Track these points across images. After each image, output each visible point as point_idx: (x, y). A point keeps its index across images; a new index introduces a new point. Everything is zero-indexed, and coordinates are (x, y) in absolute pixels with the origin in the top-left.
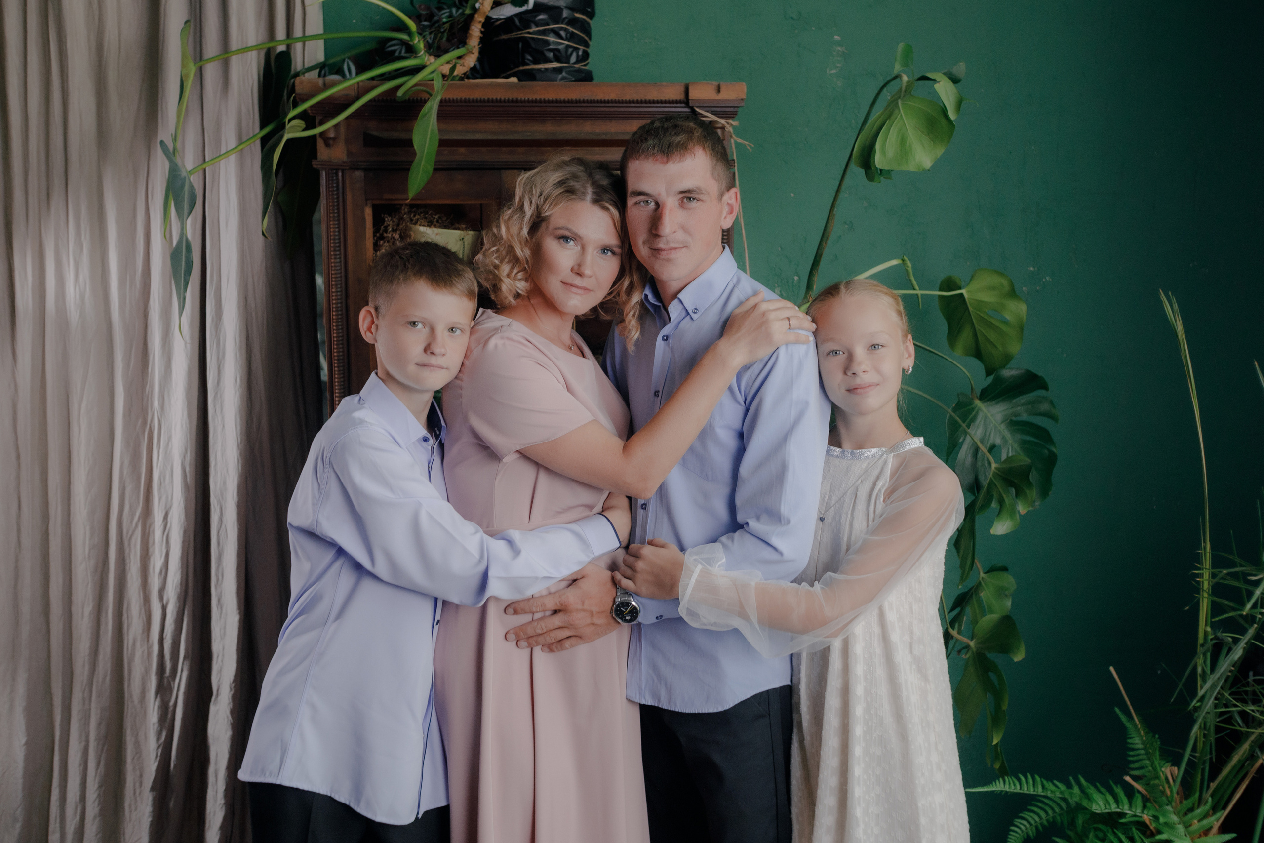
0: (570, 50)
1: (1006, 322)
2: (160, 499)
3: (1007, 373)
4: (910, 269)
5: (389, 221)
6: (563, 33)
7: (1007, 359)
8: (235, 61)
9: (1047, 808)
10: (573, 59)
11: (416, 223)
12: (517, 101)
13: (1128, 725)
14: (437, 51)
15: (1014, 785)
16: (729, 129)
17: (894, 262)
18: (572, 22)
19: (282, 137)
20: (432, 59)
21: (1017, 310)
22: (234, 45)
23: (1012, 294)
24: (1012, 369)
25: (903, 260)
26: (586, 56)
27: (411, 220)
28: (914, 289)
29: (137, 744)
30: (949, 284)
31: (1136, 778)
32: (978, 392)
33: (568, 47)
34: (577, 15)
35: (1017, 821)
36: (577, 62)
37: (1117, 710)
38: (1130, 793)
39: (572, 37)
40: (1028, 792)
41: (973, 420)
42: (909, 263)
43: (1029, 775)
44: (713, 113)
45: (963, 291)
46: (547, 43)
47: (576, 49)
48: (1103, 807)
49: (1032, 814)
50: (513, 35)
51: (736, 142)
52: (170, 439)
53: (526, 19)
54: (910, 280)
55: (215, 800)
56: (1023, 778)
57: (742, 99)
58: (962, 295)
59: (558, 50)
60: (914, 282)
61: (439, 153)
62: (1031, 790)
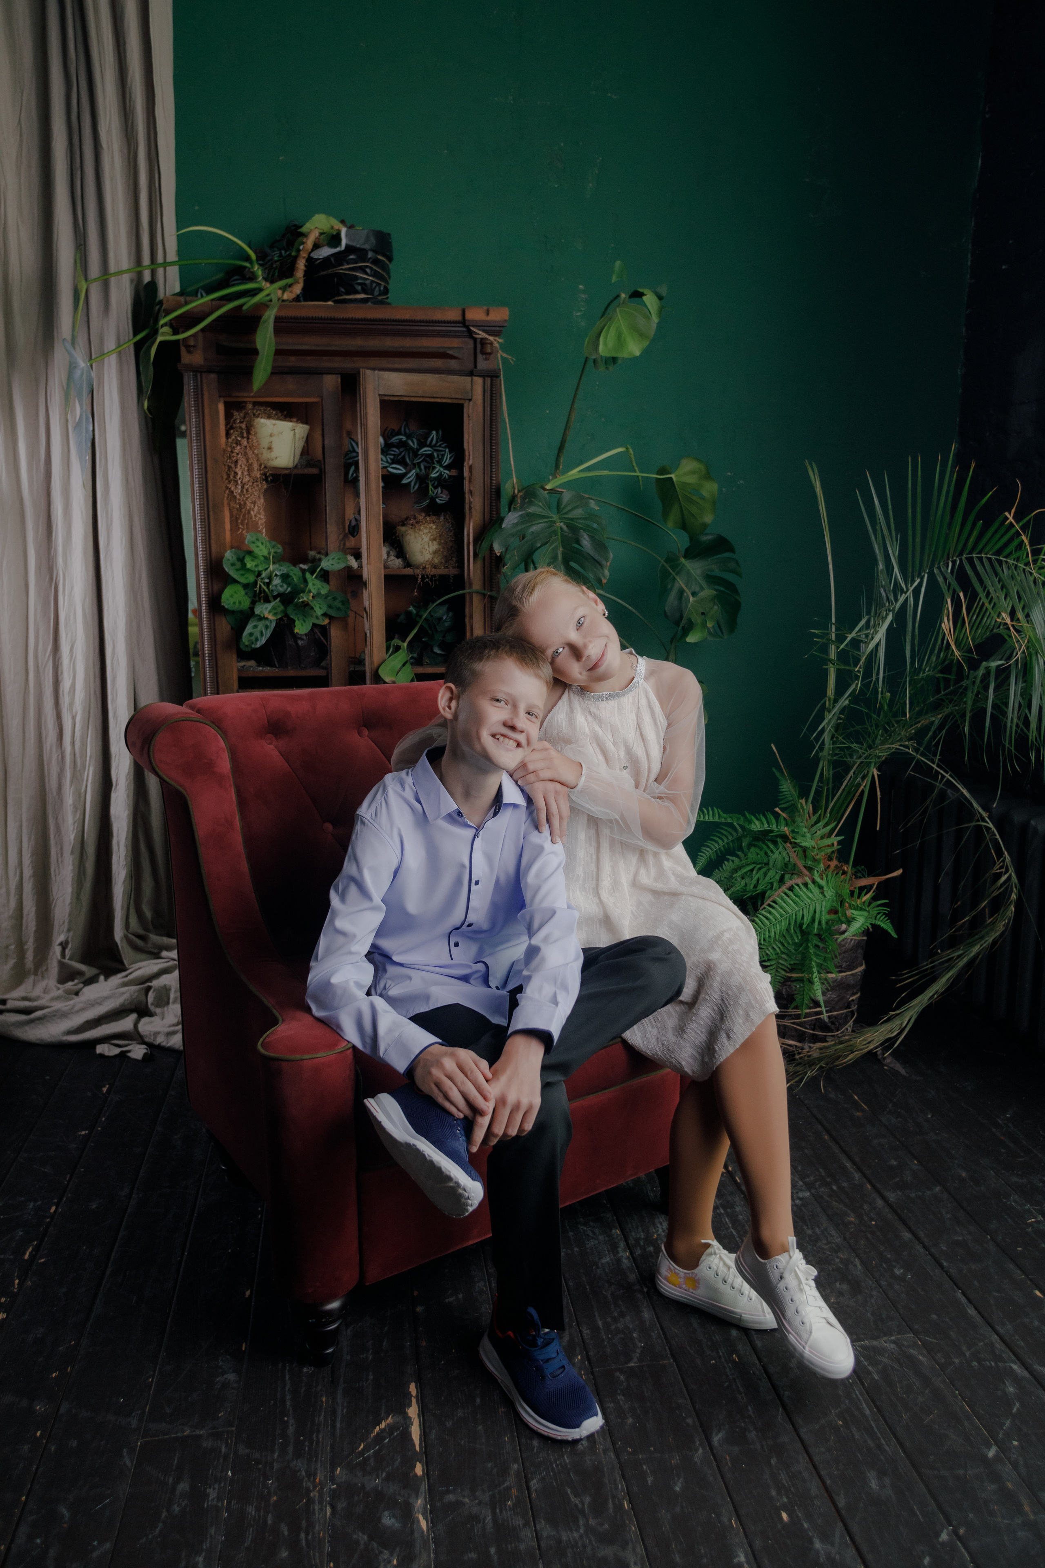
0: (374, 285)
1: (703, 498)
2: (67, 635)
3: (702, 538)
4: (632, 456)
5: (237, 415)
6: (368, 270)
7: (705, 526)
8: (113, 281)
10: (376, 293)
11: (258, 417)
12: (334, 319)
13: (780, 778)
14: (271, 279)
16: (496, 345)
17: (621, 450)
18: (376, 262)
19: (155, 339)
20: (268, 285)
21: (710, 488)
22: (112, 269)
23: (708, 476)
24: (707, 534)
25: (627, 449)
26: (386, 291)
27: (254, 415)
28: (635, 472)
29: (58, 826)
30: (662, 471)
31: (783, 810)
32: (683, 552)
33: (372, 282)
34: (380, 257)
36: (380, 295)
37: (774, 769)
38: (777, 816)
39: (375, 274)
41: (680, 572)
42: (630, 451)
44: (484, 331)
45: (672, 476)
46: (356, 278)
47: (379, 284)
48: (759, 827)
50: (330, 271)
51: (501, 356)
52: (72, 588)
53: (340, 258)
54: (633, 466)
55: (119, 863)
56: (705, 811)
57: (505, 321)
58: (671, 478)
59: (365, 284)
60: (636, 468)
61: (274, 360)
62: (711, 819)
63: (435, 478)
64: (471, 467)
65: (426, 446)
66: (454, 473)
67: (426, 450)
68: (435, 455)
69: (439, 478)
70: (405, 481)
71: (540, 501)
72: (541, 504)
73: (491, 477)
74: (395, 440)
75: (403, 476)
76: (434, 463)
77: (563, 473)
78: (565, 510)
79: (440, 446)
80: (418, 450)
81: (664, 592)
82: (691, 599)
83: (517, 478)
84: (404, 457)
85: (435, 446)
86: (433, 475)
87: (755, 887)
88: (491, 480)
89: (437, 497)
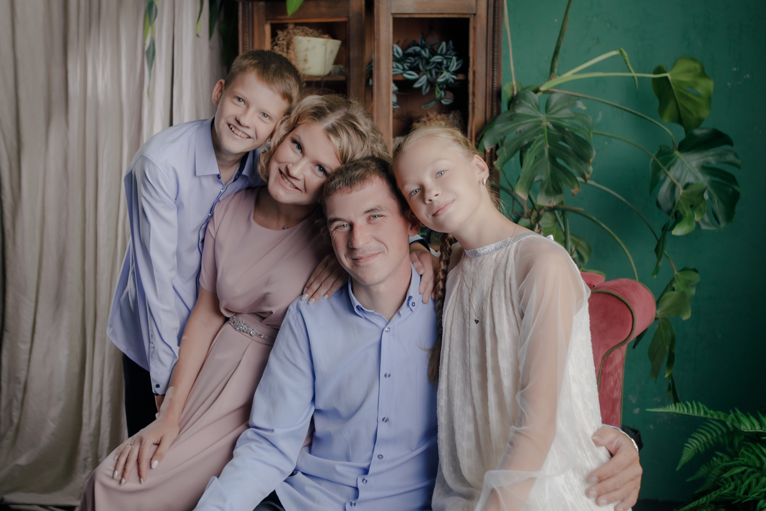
1: (699, 95)
3: (697, 132)
4: (627, 58)
5: (280, 34)
7: (700, 121)
9: (712, 431)
11: (296, 35)
15: (683, 409)
17: (615, 53)
21: (707, 86)
23: (703, 74)
24: (703, 129)
25: (621, 51)
27: (294, 33)
28: (630, 72)
30: (659, 70)
32: (677, 145)
35: (690, 440)
40: (693, 415)
41: (673, 165)
42: (625, 53)
43: (694, 402)
45: (668, 75)
48: (749, 428)
49: (701, 435)
54: (628, 68)
56: (689, 405)
58: (666, 78)
60: (631, 69)
62: (696, 413)
63: (442, 83)
64: (474, 73)
65: (437, 54)
66: (461, 77)
67: (437, 59)
68: (445, 62)
69: (446, 82)
70: (417, 85)
71: (530, 102)
72: (530, 105)
73: (493, 80)
74: (410, 50)
75: (415, 81)
76: (442, 69)
77: (559, 75)
78: (553, 111)
79: (450, 55)
80: (430, 58)
81: (655, 183)
82: (681, 191)
83: (516, 81)
84: (418, 65)
85: (446, 54)
86: (440, 80)
87: (746, 493)
88: (493, 82)
89: (442, 99)
